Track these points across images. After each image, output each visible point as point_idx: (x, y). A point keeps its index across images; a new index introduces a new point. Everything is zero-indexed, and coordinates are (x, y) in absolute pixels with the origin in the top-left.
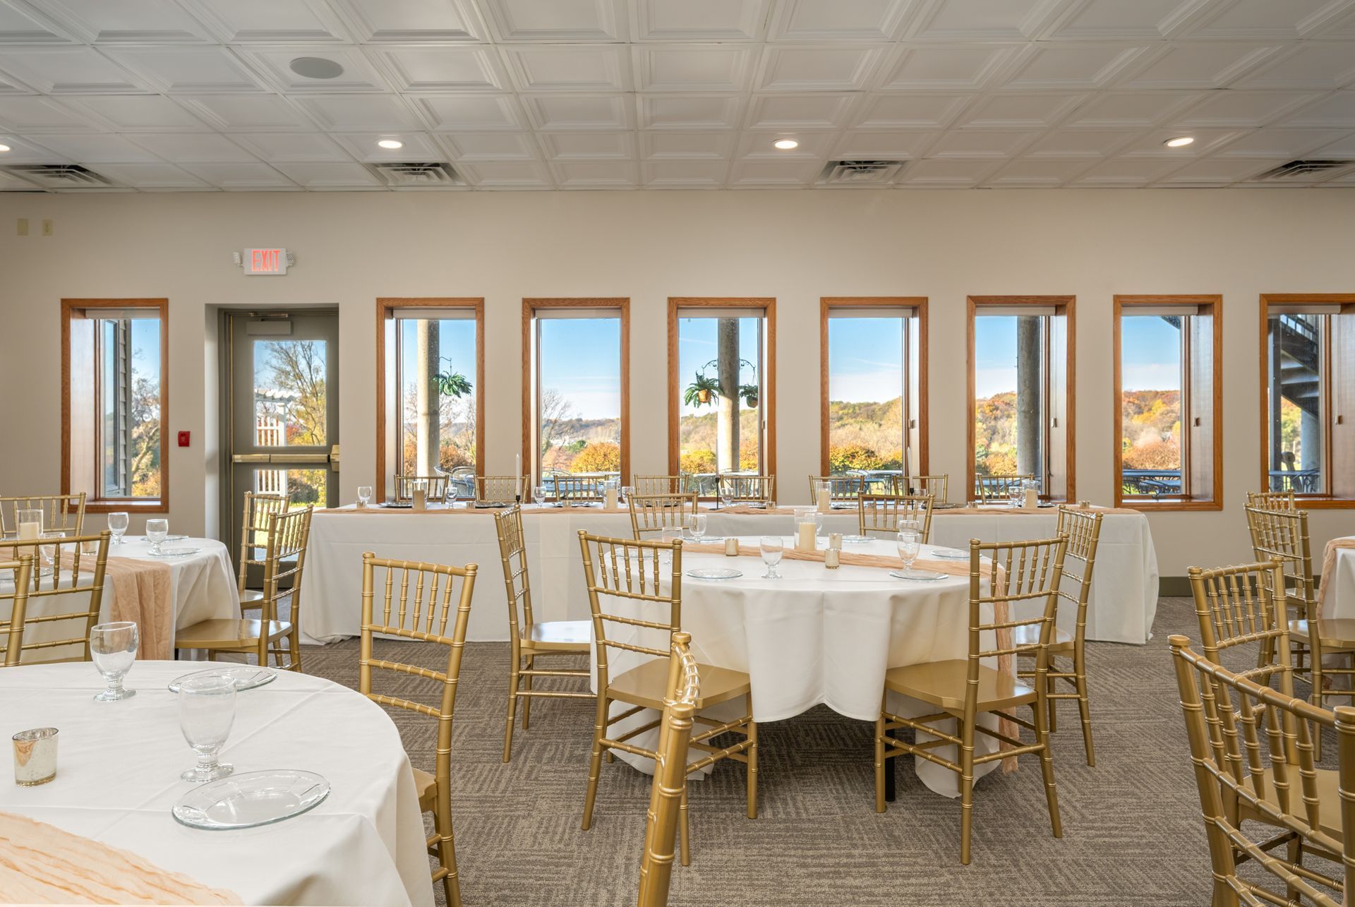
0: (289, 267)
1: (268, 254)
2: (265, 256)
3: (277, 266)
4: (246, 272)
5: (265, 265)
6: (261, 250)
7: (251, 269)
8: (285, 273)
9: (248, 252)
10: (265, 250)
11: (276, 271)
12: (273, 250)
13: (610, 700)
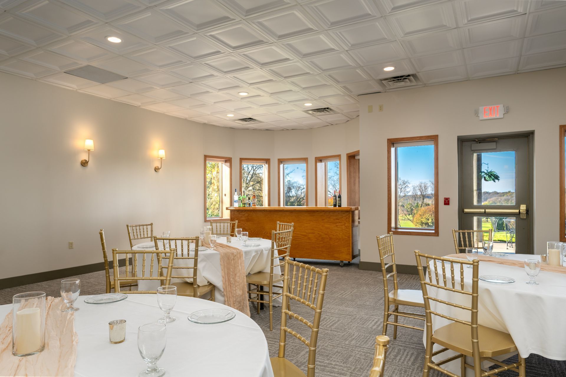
0: (505, 113)
1: (493, 109)
2: (491, 109)
3: (499, 113)
4: (481, 118)
5: (491, 114)
6: (488, 107)
7: (482, 117)
8: (503, 117)
9: (481, 109)
10: (490, 106)
11: (498, 117)
12: (495, 106)
13: (433, 343)
